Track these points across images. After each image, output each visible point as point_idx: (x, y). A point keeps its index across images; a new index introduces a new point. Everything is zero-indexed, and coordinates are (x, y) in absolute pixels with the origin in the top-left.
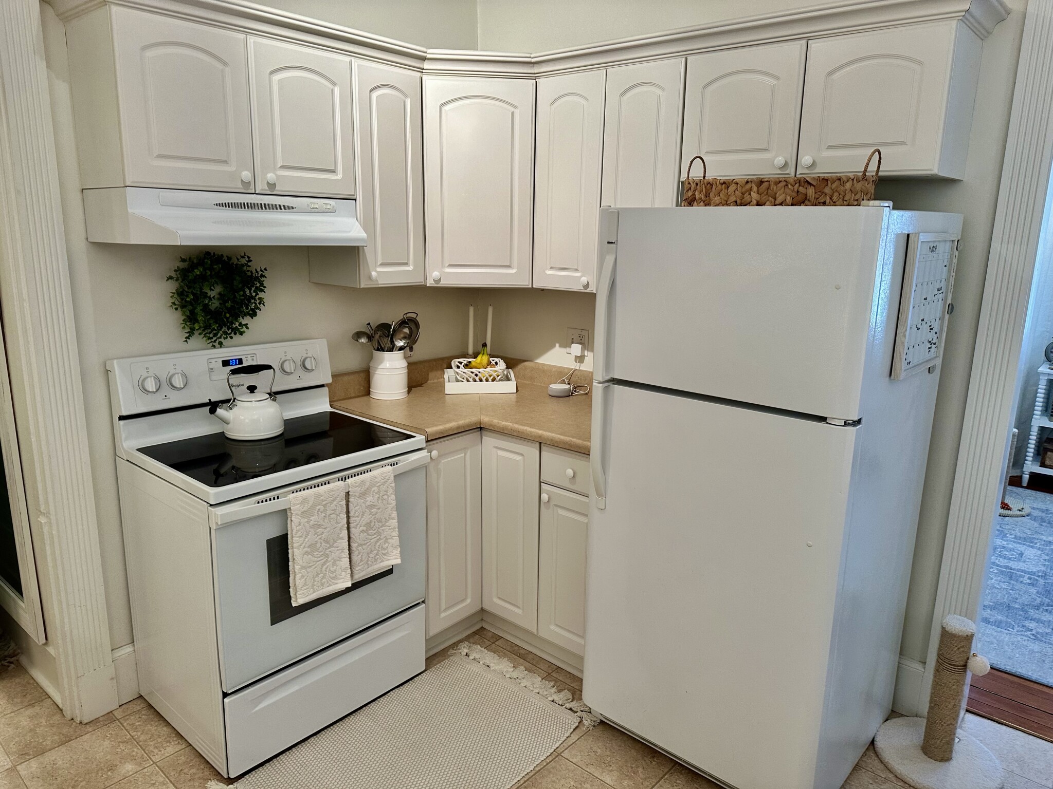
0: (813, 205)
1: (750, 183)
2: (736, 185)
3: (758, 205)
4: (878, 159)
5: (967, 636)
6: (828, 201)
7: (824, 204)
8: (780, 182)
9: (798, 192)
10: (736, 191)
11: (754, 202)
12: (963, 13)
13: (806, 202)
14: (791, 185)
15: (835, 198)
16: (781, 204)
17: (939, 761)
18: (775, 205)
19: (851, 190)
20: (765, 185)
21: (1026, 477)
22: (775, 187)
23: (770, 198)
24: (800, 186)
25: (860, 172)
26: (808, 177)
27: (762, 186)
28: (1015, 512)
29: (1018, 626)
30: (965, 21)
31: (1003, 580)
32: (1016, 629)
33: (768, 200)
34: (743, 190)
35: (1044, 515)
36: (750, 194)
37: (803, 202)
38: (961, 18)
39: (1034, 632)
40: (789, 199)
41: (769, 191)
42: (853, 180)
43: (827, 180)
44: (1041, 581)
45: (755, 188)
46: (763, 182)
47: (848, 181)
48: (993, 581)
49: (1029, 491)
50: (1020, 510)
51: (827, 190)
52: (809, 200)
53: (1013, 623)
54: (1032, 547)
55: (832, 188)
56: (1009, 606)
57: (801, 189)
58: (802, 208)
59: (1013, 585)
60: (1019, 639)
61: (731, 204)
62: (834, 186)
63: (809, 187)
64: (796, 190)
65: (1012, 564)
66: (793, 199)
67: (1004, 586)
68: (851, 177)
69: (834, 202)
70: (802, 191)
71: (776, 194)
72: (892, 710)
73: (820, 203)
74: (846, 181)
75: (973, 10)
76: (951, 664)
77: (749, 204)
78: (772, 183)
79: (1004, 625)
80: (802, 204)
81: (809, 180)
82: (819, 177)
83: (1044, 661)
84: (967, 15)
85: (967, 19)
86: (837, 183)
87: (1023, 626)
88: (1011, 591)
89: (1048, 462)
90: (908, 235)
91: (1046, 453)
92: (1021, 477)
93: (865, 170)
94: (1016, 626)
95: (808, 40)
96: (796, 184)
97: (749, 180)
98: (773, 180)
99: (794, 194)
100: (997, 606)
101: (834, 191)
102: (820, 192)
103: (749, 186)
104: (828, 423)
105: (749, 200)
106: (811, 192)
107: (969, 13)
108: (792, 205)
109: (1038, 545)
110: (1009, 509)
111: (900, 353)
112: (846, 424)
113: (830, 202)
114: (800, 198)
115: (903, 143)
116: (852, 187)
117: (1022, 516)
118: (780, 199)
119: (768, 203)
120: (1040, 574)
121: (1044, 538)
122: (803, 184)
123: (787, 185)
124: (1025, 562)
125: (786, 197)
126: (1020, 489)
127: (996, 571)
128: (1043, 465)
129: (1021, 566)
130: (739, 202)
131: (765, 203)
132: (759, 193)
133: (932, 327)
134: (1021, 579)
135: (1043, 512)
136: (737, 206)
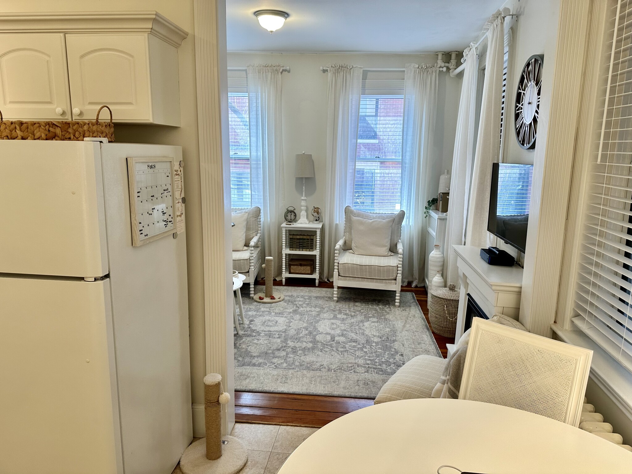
0: (61, 140)
1: (14, 124)
2: (5, 125)
3: (23, 138)
4: (109, 112)
5: (216, 384)
6: (72, 137)
7: (70, 139)
8: (35, 124)
9: (49, 131)
10: (6, 129)
11: (20, 137)
12: (150, 30)
13: (56, 138)
14: (43, 126)
15: (77, 135)
16: (38, 139)
17: (215, 459)
18: (35, 139)
19: (89, 131)
20: (25, 125)
21: (284, 280)
22: (32, 127)
23: (30, 135)
24: (50, 127)
25: (94, 120)
26: (54, 121)
27: (23, 126)
28: (277, 300)
29: (269, 363)
30: (152, 33)
31: (266, 339)
32: (268, 364)
33: (29, 136)
34: (11, 128)
35: (290, 298)
36: (16, 131)
37: (54, 138)
38: (150, 32)
39: (276, 364)
40: (43, 136)
41: (29, 130)
42: (89, 124)
43: (69, 124)
44: (283, 334)
45: (18, 127)
46: (23, 123)
47: (85, 125)
48: (261, 341)
49: (285, 287)
50: (279, 298)
51: (70, 130)
52: (58, 136)
53: (267, 362)
54: (282, 317)
55: (74, 129)
56: (266, 353)
57: (51, 129)
58: (54, 142)
59: (270, 340)
60: (268, 370)
61: (4, 138)
62: (75, 127)
63: (56, 127)
64: (47, 129)
65: (272, 329)
66: (46, 135)
67: (266, 342)
68: (87, 122)
69: (77, 138)
70: (52, 131)
71: (34, 132)
72: (194, 437)
73: (67, 138)
74: (83, 125)
75: (154, 28)
76: (211, 403)
77: (17, 138)
78: (30, 125)
79: (262, 365)
80: (54, 139)
81: (54, 123)
82: (62, 121)
83: (278, 379)
84: (152, 31)
85: (152, 32)
86: (76, 126)
87: (271, 362)
88: (269, 344)
89: (292, 271)
90: (127, 159)
91: (290, 267)
92: (282, 280)
93: (97, 118)
94: (268, 363)
95: (65, 33)
96: (46, 125)
97: (13, 122)
98: (29, 123)
99: (47, 133)
100: (261, 355)
101: (75, 131)
102: (65, 131)
103: (13, 126)
104: (85, 281)
105: (16, 135)
106: (58, 131)
107: (153, 30)
108: (46, 139)
109: (285, 315)
110: (274, 299)
111: (135, 230)
112: (96, 280)
113: (74, 138)
114: (51, 135)
115: (130, 103)
116: (89, 128)
117: (280, 301)
118: (37, 135)
119: (29, 138)
120: (284, 331)
121: (288, 311)
122: (51, 126)
123: (40, 126)
124: (277, 326)
125: (41, 134)
126: (282, 287)
127: (263, 335)
128: (290, 273)
129: (276, 328)
130: (9, 137)
131: (28, 138)
132: (22, 130)
133: (165, 212)
134: (274, 336)
135: (290, 297)
136: (9, 139)
